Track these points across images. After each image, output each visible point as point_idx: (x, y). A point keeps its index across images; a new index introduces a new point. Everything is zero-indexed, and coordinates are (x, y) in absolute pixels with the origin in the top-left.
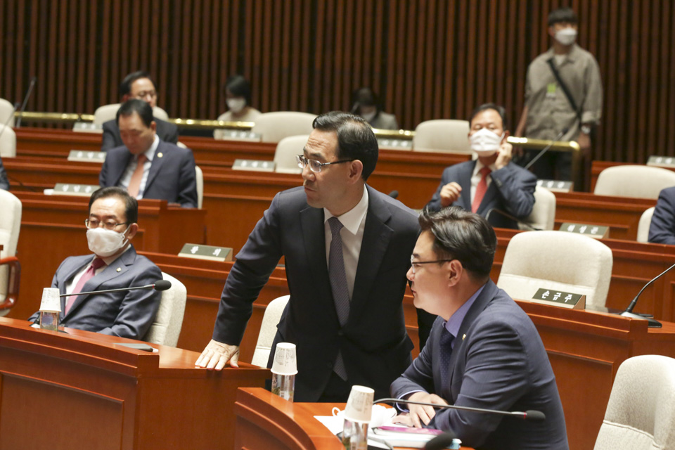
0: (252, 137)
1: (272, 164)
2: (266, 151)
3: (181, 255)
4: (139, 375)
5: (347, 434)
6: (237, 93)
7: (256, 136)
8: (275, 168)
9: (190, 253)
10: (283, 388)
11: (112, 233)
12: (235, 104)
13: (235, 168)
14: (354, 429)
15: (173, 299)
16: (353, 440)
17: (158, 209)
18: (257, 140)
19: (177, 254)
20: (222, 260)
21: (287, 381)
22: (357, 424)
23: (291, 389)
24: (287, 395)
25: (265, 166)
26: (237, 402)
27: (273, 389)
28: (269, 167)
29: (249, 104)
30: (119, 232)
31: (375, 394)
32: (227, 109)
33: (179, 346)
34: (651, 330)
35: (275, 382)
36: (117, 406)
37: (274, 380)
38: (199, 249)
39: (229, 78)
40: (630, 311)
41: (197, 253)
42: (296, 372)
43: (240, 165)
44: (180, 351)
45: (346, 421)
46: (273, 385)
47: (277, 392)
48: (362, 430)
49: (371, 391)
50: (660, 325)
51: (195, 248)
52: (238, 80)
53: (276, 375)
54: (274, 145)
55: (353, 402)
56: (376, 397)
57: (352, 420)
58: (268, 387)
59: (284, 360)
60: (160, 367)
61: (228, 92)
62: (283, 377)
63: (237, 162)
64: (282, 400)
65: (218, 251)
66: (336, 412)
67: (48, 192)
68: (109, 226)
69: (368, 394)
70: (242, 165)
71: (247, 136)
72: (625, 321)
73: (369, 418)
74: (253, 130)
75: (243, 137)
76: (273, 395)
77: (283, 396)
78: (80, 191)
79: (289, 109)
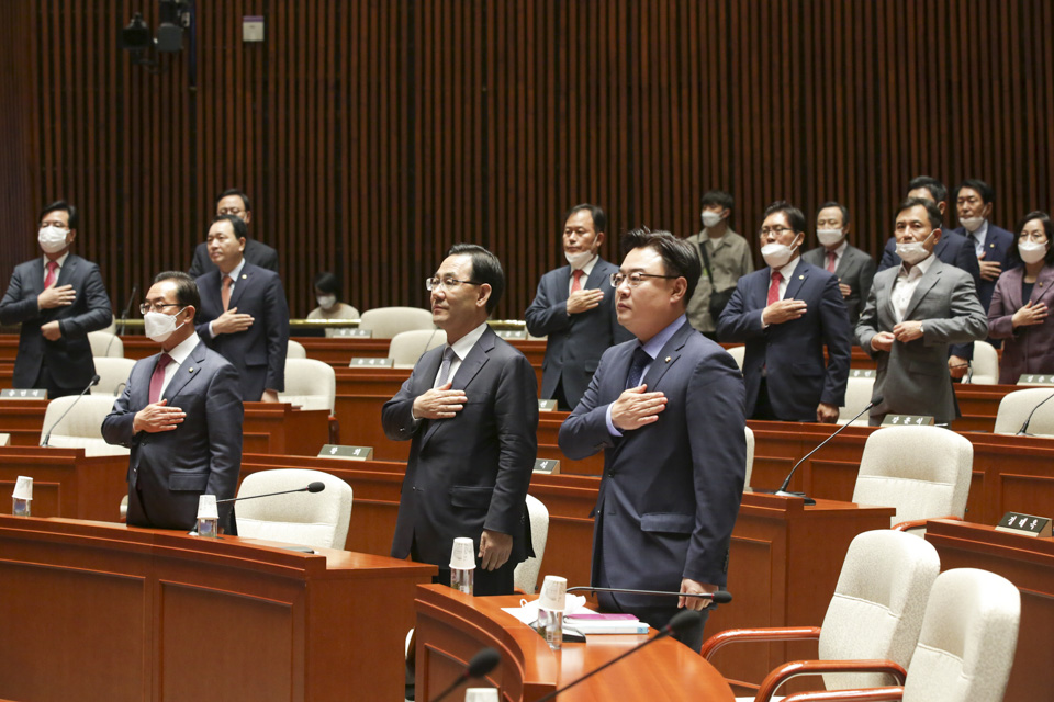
0: (362, 334)
1: (388, 360)
2: (380, 348)
3: (320, 457)
4: (308, 578)
5: (543, 624)
6: (326, 291)
7: (366, 333)
8: (393, 365)
9: (330, 454)
10: (462, 582)
12: (324, 301)
13: (351, 366)
14: (550, 618)
16: (548, 629)
17: (283, 411)
18: (368, 337)
19: (317, 456)
20: (363, 459)
21: (466, 576)
22: (552, 613)
23: (470, 584)
24: (467, 589)
25: (382, 363)
26: (416, 599)
28: (385, 363)
29: (340, 299)
31: (568, 582)
32: (317, 305)
33: (346, 548)
34: (807, 508)
38: (338, 449)
39: (318, 276)
40: (784, 490)
41: (336, 454)
43: (357, 363)
44: (348, 553)
45: (541, 610)
47: (457, 587)
48: (557, 619)
49: (564, 580)
50: (814, 502)
51: (334, 449)
52: (327, 277)
54: (388, 341)
55: (547, 592)
56: (569, 585)
57: (547, 610)
59: (463, 555)
60: (328, 568)
61: (317, 290)
62: (462, 572)
63: (354, 360)
64: (462, 593)
65: (358, 451)
66: (524, 603)
69: (562, 583)
70: (359, 363)
71: (357, 333)
72: (780, 500)
73: (563, 607)
74: (360, 327)
75: (352, 334)
76: (453, 590)
77: (463, 590)
79: (390, 304)
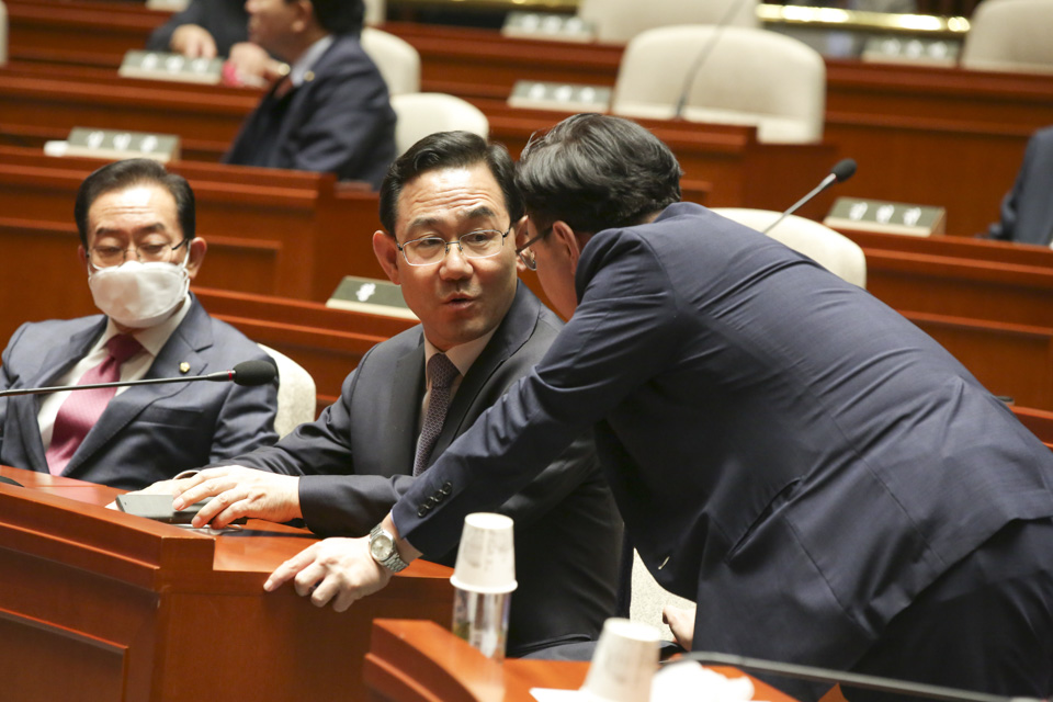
0: (573, 31)
1: (604, 93)
3: (334, 304)
4: (165, 587)
7: (583, 28)
9: (355, 299)
10: (479, 624)
11: (161, 267)
13: (515, 101)
15: (292, 407)
17: (310, 194)
18: (585, 37)
19: (324, 301)
21: (493, 612)
23: (498, 628)
24: (491, 640)
25: (586, 100)
26: (371, 657)
27: (455, 625)
28: (597, 100)
30: (175, 262)
35: (460, 610)
36: (110, 660)
37: (458, 602)
38: (376, 290)
41: (371, 300)
42: (513, 585)
43: (527, 96)
46: (457, 615)
47: (465, 634)
51: (367, 289)
53: (464, 594)
54: (618, 51)
58: (445, 621)
59: (483, 556)
60: (215, 567)
62: (481, 597)
63: (524, 87)
64: (475, 654)
67: (55, 149)
68: (151, 251)
70: (533, 95)
71: (563, 28)
74: (584, 13)
76: (454, 641)
77: (478, 644)
78: (103, 145)
